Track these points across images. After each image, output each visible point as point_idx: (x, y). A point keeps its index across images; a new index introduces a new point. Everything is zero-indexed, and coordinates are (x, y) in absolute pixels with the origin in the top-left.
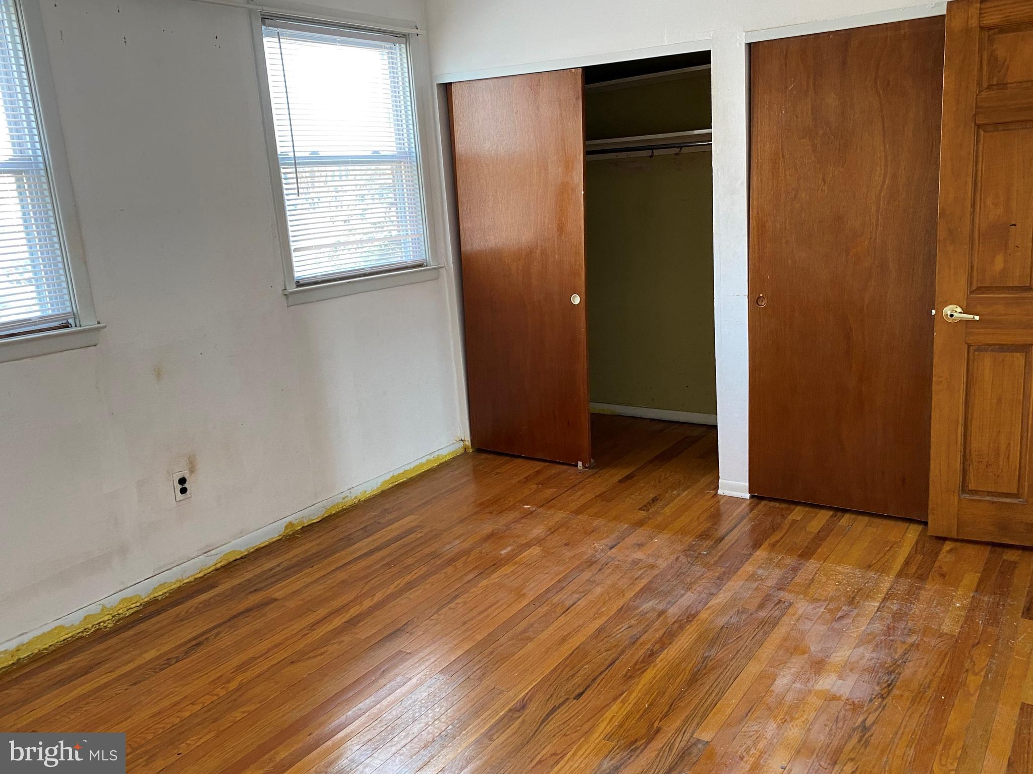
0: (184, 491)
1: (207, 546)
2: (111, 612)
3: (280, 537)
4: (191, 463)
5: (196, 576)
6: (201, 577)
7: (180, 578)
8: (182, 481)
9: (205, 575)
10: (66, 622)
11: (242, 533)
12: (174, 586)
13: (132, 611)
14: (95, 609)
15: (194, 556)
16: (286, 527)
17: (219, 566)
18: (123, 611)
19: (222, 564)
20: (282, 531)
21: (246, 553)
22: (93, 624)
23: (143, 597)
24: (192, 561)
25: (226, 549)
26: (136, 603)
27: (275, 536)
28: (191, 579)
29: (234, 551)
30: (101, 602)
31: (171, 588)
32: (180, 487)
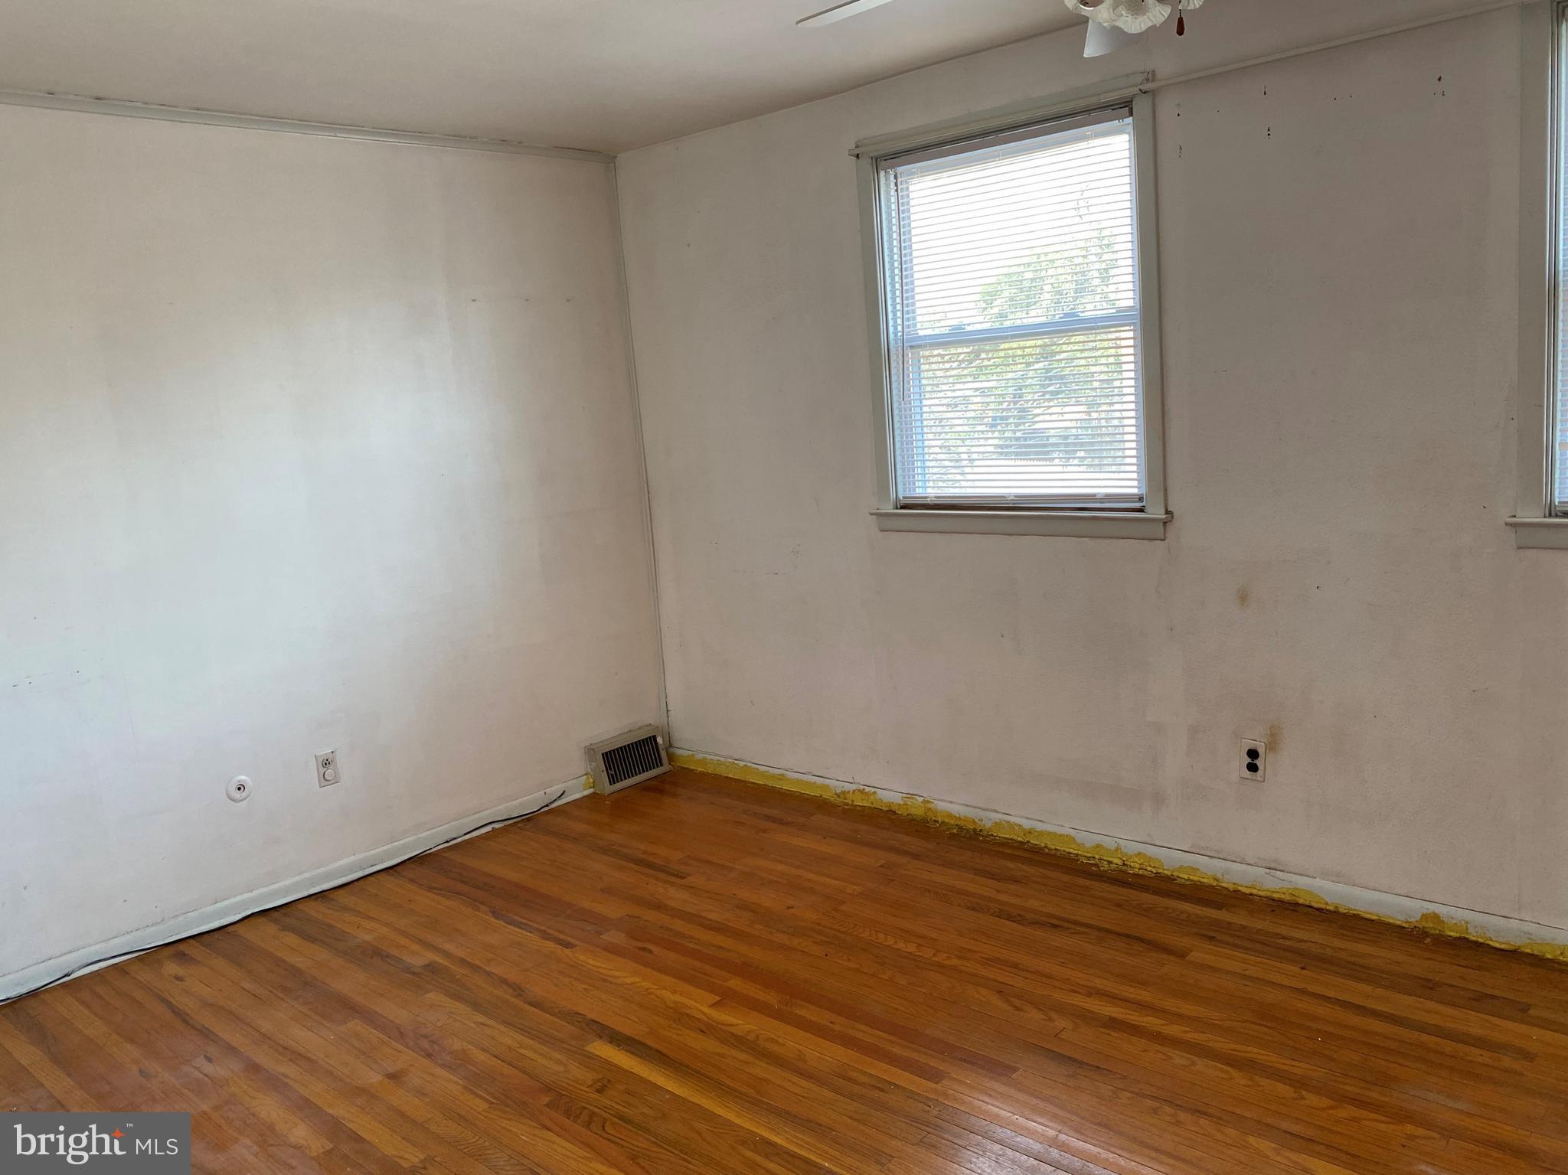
0: (1253, 768)
1: (1275, 861)
2: (1124, 859)
3: (1406, 926)
4: (1272, 735)
5: (1240, 888)
6: (1245, 894)
7: (1219, 876)
8: (1253, 754)
9: (1251, 894)
10: (1080, 837)
11: (1338, 877)
12: (1205, 880)
13: (1145, 873)
14: (1109, 843)
15: (1252, 862)
16: (1425, 917)
17: (1276, 896)
18: (1135, 866)
19: (1283, 896)
20: (1414, 918)
21: (1332, 908)
22: (1102, 857)
23: (1166, 868)
24: (1244, 866)
25: (1302, 882)
26: (1155, 867)
27: (1398, 919)
28: (1231, 887)
29: (1311, 893)
30: (1117, 840)
31: (1202, 880)
32: (1249, 760)
